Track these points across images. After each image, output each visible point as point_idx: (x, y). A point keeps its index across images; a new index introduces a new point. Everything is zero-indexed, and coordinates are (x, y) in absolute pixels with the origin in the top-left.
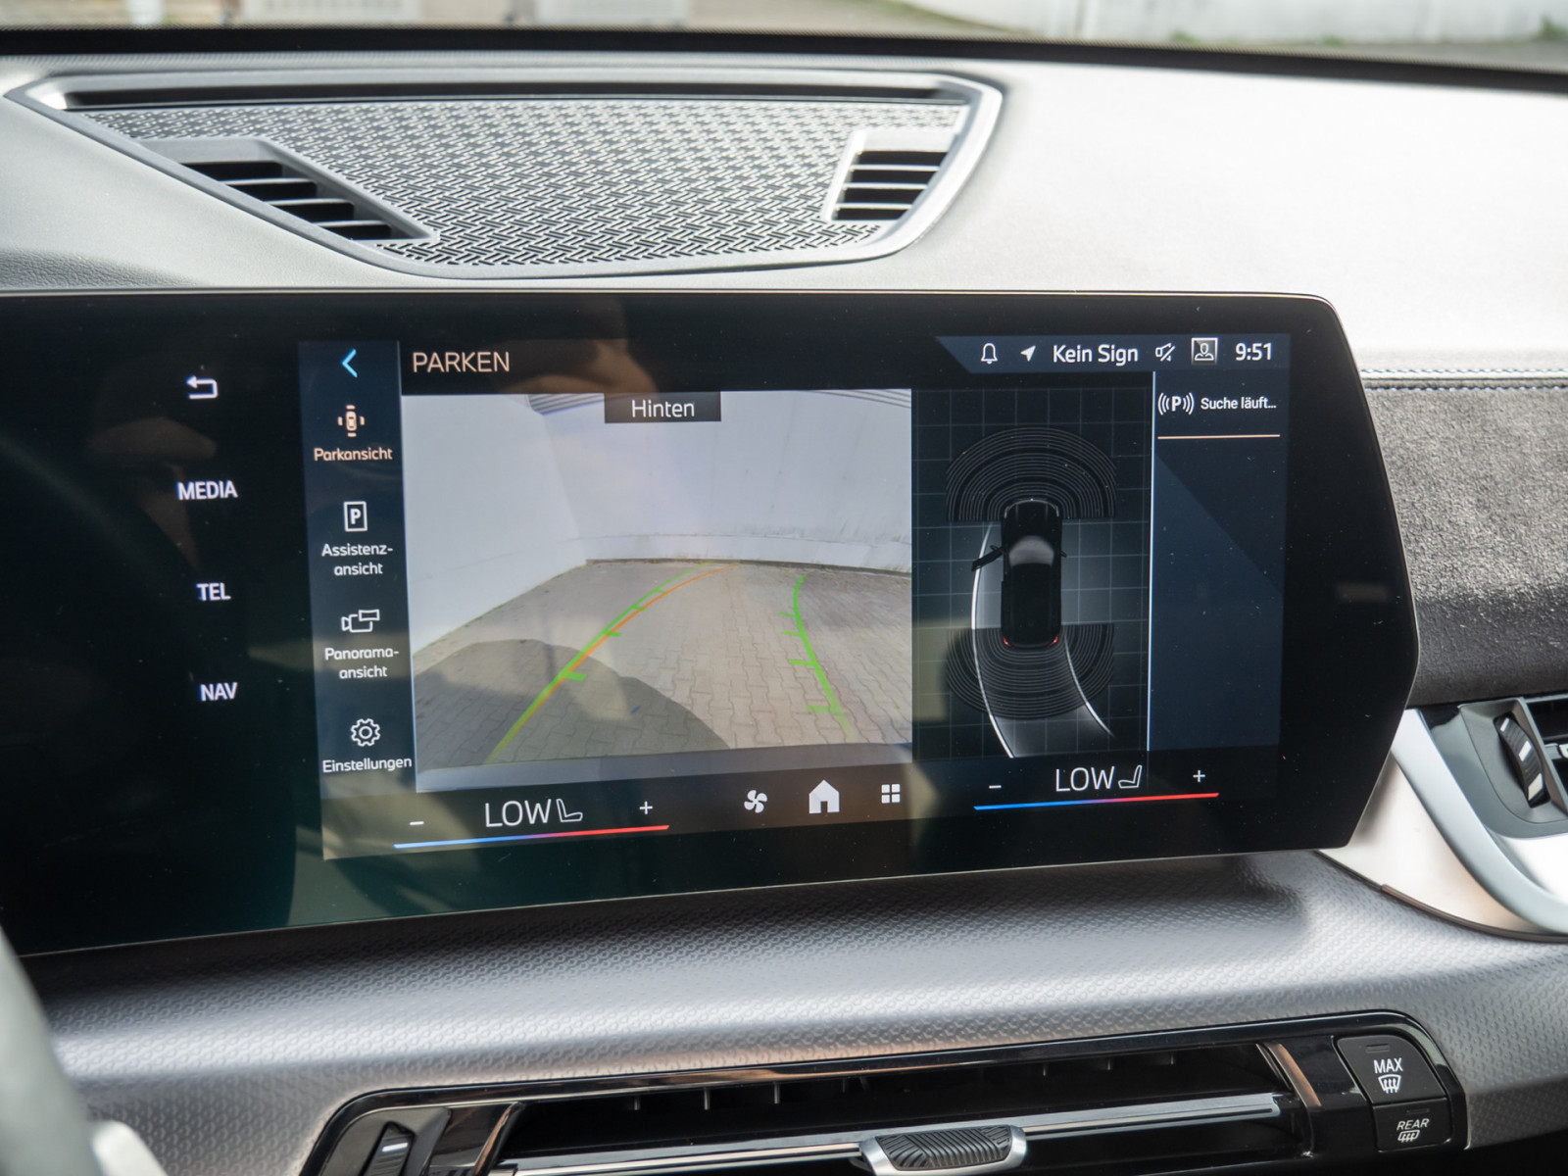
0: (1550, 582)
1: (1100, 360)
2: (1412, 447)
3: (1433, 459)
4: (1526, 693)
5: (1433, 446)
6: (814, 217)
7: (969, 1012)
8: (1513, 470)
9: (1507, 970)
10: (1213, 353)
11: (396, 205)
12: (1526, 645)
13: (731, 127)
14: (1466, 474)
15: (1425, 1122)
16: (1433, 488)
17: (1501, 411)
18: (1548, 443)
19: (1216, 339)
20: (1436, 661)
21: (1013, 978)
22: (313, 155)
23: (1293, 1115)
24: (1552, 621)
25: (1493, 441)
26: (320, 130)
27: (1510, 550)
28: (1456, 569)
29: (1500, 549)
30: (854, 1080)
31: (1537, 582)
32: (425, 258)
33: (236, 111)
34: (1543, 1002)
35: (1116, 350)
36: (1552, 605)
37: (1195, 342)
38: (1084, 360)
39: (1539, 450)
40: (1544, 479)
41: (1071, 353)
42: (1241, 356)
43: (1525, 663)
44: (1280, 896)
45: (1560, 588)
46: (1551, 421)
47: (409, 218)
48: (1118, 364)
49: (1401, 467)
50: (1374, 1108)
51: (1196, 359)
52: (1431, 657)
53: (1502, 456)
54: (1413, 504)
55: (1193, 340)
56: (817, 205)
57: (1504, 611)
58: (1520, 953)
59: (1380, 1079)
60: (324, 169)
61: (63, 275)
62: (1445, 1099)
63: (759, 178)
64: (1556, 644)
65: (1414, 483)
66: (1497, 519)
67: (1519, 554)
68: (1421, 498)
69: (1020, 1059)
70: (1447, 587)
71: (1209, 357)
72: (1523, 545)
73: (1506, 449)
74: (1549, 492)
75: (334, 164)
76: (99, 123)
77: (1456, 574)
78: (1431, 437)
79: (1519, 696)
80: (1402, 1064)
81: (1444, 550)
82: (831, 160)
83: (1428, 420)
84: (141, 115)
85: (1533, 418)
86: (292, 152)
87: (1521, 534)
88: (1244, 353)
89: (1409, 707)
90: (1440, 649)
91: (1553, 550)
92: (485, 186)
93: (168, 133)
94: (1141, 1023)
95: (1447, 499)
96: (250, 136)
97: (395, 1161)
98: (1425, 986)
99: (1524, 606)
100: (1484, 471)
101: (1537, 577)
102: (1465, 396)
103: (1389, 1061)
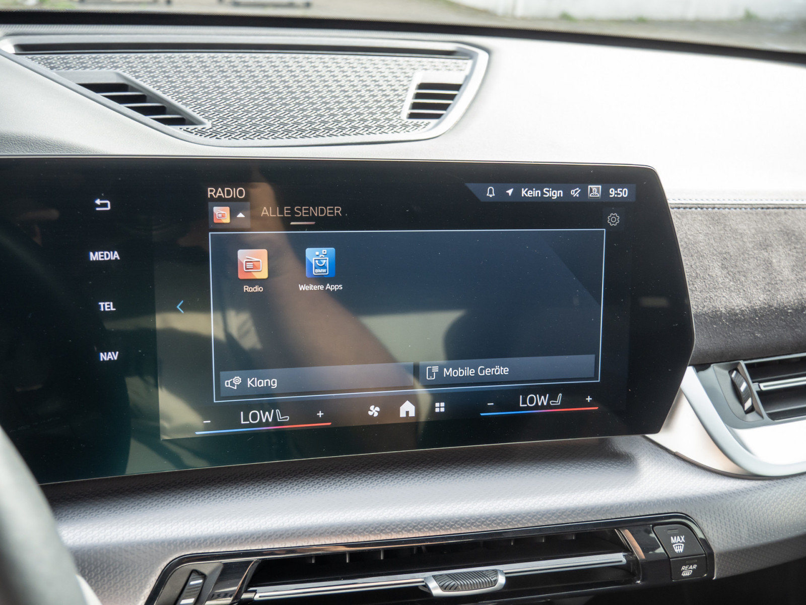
0: (756, 305)
1: (544, 196)
2: (691, 238)
3: (701, 244)
4: (744, 358)
5: (701, 237)
6: (398, 117)
7: (478, 514)
8: (739, 249)
9: (734, 493)
10: (598, 193)
11: (188, 107)
12: (744, 336)
13: (355, 70)
14: (717, 251)
15: (695, 567)
16: (701, 258)
17: (733, 220)
18: (756, 236)
19: (600, 187)
20: (702, 343)
21: (499, 498)
22: (144, 80)
23: (632, 563)
24: (757, 324)
25: (729, 235)
26: (147, 67)
27: (737, 289)
28: (712, 298)
29: (732, 289)
30: (419, 548)
31: (750, 305)
32: (204, 135)
33: (104, 56)
34: (751, 508)
35: (552, 191)
36: (757, 316)
37: (590, 188)
38: (536, 196)
39: (751, 240)
40: (753, 254)
41: (530, 192)
42: (612, 194)
43: (744, 344)
44: (626, 457)
45: (761, 308)
46: (757, 225)
47: (195, 114)
48: (553, 198)
49: (686, 248)
50: (671, 560)
51: (591, 196)
52: (700, 341)
53: (734, 242)
54: (691, 266)
55: (589, 186)
56: (399, 111)
57: (735, 319)
58: (740, 485)
59: (674, 546)
60: (151, 88)
61: (26, 144)
62: (704, 555)
63: (370, 96)
64: (759, 335)
65: (692, 256)
66: (731, 274)
67: (741, 291)
68: (695, 263)
69: (502, 537)
70: (708, 307)
71: (597, 195)
72: (743, 287)
73: (735, 239)
74: (756, 260)
75: (155, 85)
76: (34, 61)
77: (712, 301)
78: (700, 233)
79: (740, 360)
80: (684, 539)
81: (706, 289)
82: (405, 88)
83: (698, 224)
84: (55, 58)
85: (748, 224)
86: (134, 79)
87: (743, 281)
88: (613, 193)
89: (690, 365)
90: (704, 337)
91: (757, 289)
92: (232, 98)
93: (69, 68)
94: (561, 519)
95: (707, 263)
96: (112, 70)
97: (196, 589)
98: (696, 501)
99: (744, 316)
100: (725, 250)
101: (750, 302)
102: (716, 213)
103: (678, 537)
